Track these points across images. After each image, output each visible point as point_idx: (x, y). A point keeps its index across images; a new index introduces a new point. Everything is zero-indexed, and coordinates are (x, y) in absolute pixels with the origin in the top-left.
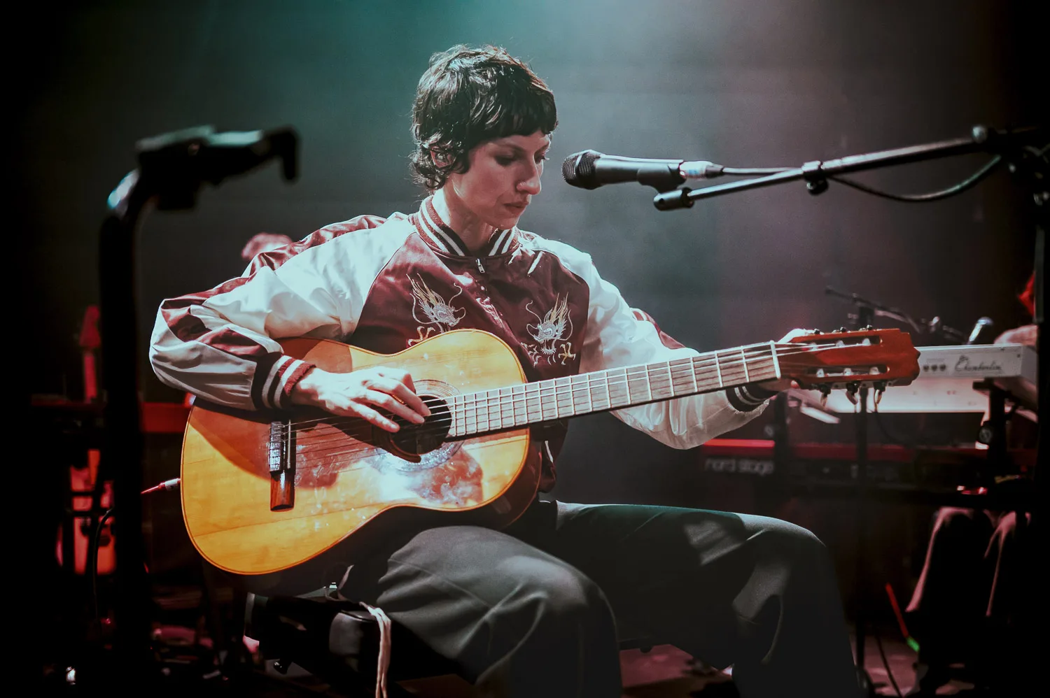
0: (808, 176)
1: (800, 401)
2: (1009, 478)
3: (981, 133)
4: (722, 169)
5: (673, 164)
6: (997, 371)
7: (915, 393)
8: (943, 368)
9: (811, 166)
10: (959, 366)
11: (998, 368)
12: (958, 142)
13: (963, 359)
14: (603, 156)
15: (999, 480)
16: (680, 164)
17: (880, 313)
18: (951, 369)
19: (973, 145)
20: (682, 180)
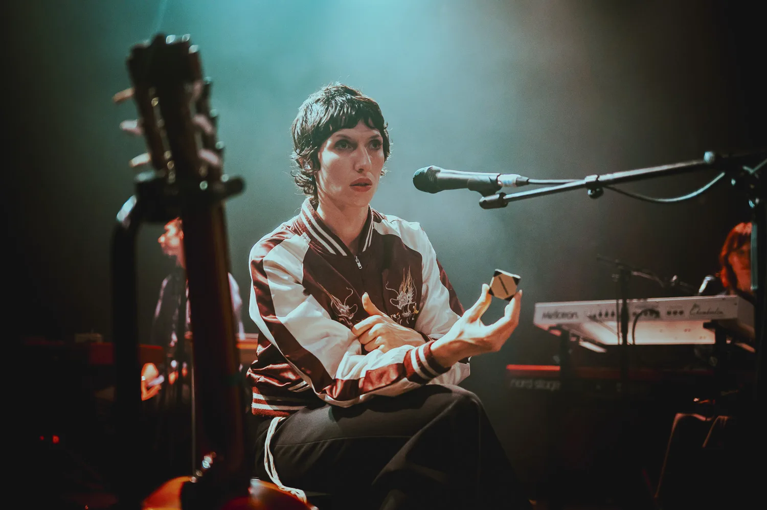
0: (589, 185)
1: (578, 337)
3: (710, 158)
4: (528, 180)
5: (493, 176)
6: (720, 315)
7: (661, 331)
8: (681, 313)
9: (591, 178)
10: (693, 312)
11: (721, 313)
12: (695, 163)
13: (695, 306)
14: (442, 170)
16: (498, 176)
17: (635, 273)
19: (705, 166)
20: (499, 187)
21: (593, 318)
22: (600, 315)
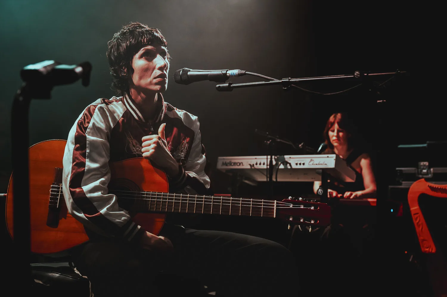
5: (224, 71)
6: (326, 165)
8: (304, 164)
10: (310, 164)
13: (311, 160)
14: (191, 70)
16: (227, 71)
17: (279, 140)
18: (307, 164)
20: (228, 78)
21: (252, 166)
22: (256, 164)
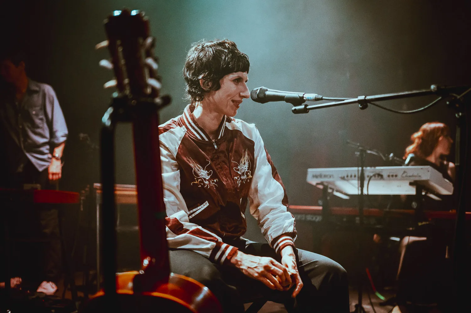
0: (359, 102)
1: (333, 190)
2: (424, 223)
3: (434, 88)
4: (322, 97)
5: (301, 95)
8: (396, 176)
9: (362, 98)
10: (403, 175)
11: (420, 176)
12: (424, 91)
13: (405, 172)
14: (269, 89)
15: (420, 224)
16: (304, 94)
17: (369, 152)
18: (399, 176)
19: (431, 93)
20: (304, 101)
21: (343, 178)
22: (347, 176)
